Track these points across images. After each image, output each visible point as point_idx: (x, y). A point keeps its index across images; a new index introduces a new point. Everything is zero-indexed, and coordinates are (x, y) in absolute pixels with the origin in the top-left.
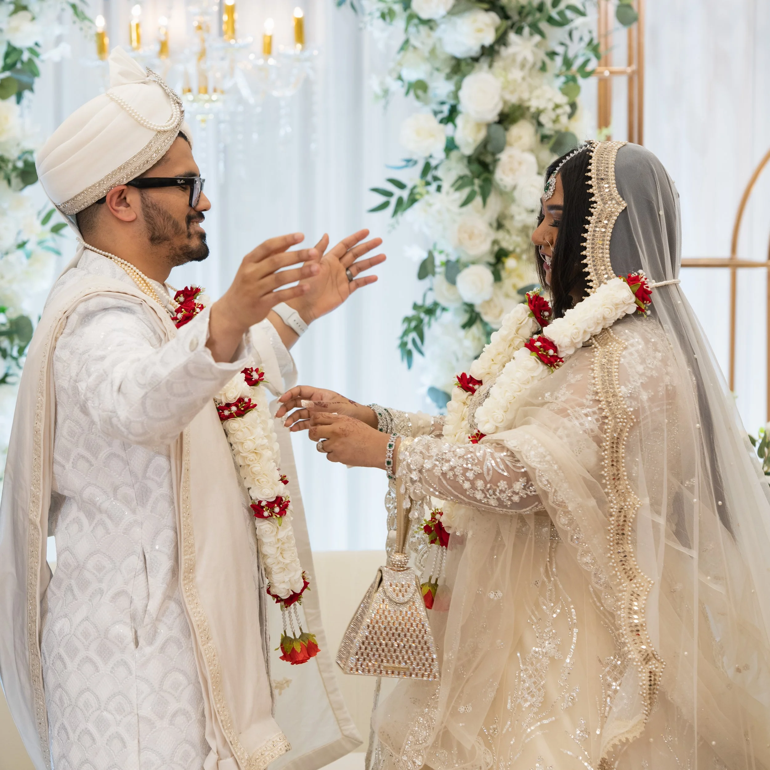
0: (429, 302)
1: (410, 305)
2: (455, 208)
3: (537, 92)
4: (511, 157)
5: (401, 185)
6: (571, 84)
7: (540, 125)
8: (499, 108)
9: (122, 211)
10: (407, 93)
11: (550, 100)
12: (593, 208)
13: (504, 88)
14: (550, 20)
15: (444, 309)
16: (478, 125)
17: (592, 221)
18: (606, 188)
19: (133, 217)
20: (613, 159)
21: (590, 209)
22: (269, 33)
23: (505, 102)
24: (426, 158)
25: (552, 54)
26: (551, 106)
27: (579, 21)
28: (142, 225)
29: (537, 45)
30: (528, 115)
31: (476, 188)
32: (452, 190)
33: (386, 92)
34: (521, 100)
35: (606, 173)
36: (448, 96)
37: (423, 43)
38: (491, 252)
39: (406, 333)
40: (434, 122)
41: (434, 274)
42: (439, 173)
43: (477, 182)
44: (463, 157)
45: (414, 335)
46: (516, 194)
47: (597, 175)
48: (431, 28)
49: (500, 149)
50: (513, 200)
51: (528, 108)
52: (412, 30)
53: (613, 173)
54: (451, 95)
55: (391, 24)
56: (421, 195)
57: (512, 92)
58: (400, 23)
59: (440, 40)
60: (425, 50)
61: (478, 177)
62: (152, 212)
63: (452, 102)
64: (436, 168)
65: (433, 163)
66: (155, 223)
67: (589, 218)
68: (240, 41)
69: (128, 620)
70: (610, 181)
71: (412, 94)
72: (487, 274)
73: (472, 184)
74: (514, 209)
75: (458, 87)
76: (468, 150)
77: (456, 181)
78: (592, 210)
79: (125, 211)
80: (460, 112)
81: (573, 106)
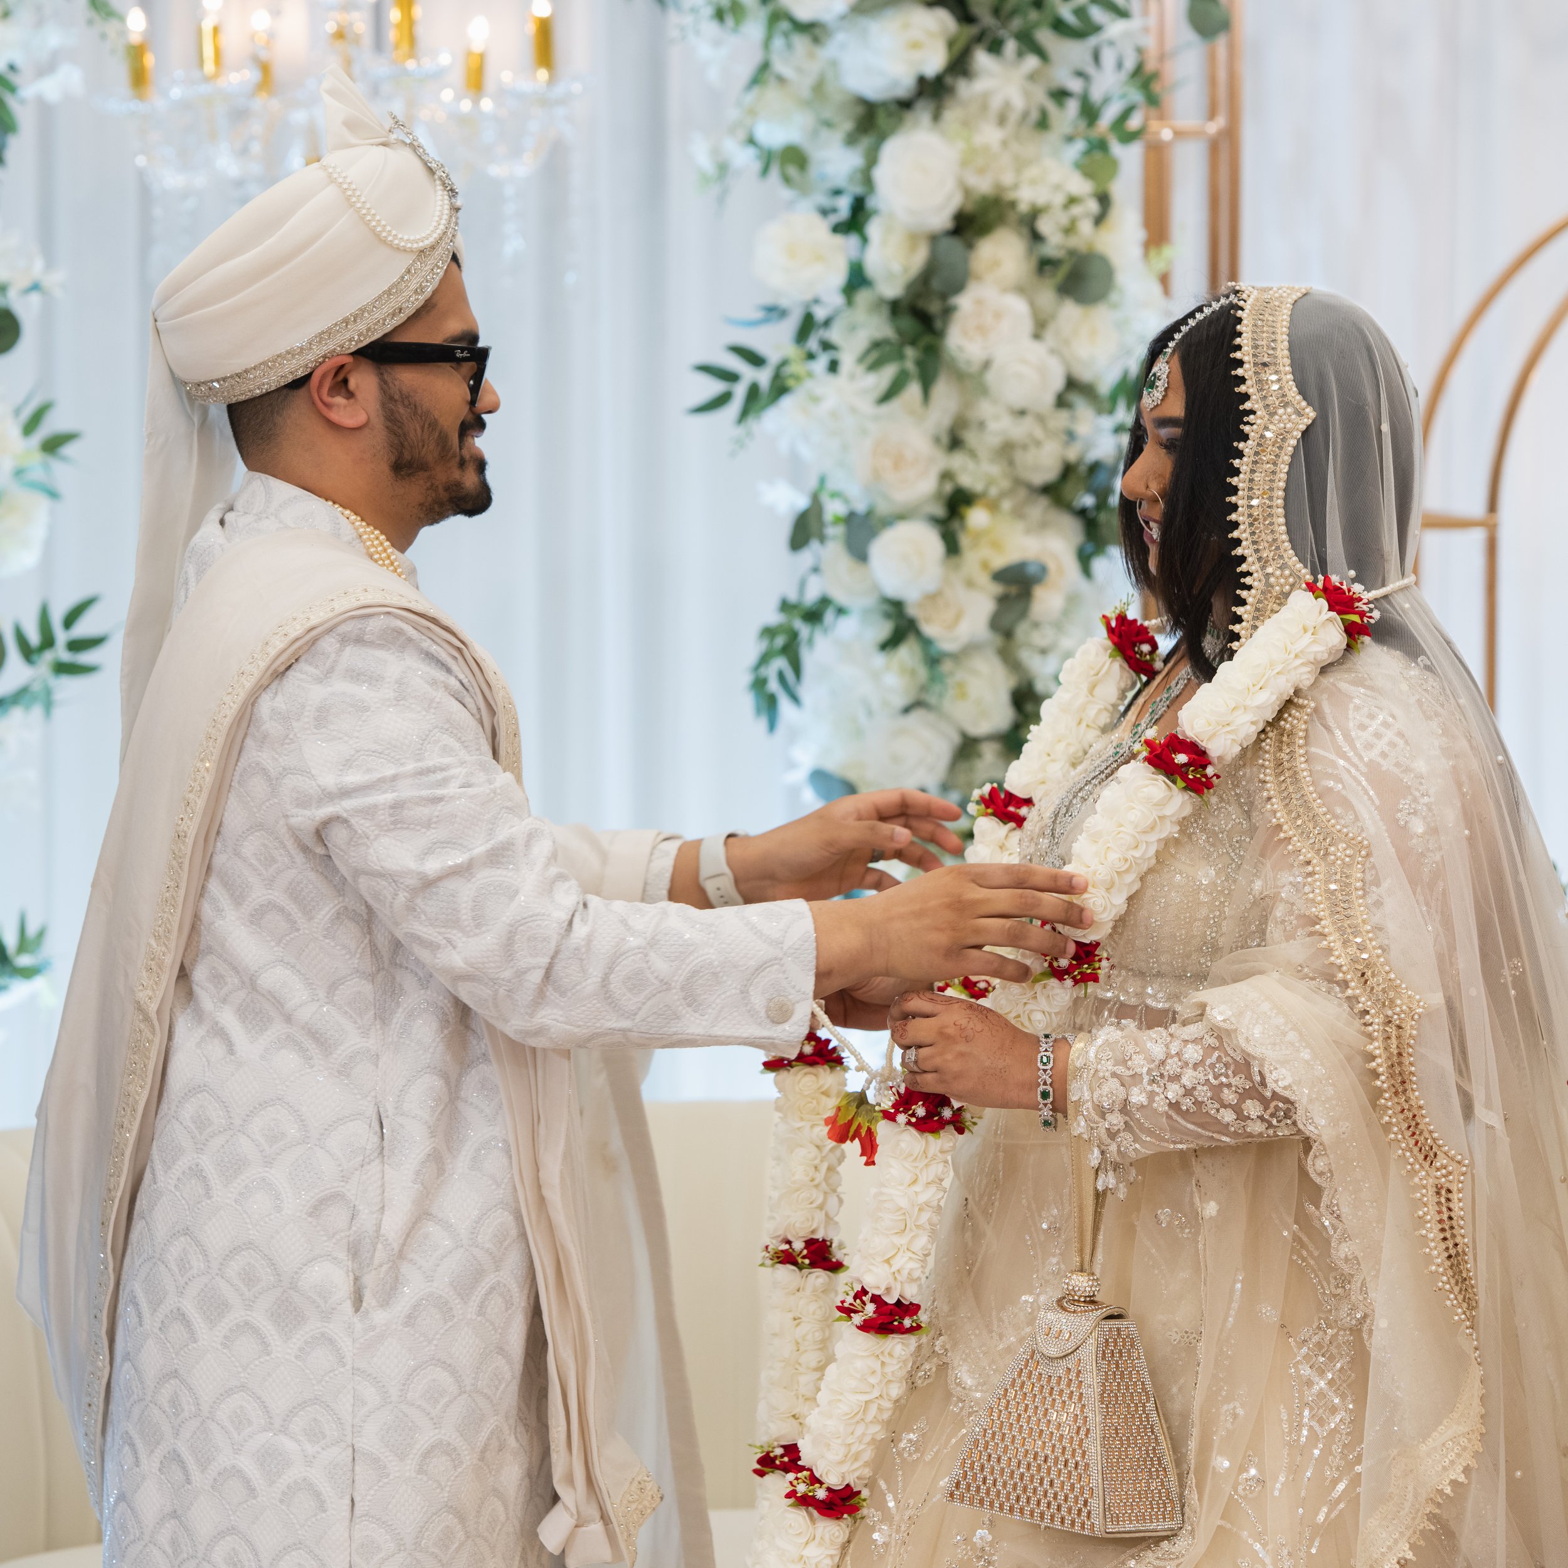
0: (811, 596)
1: (774, 603)
2: (867, 406)
3: (1032, 172)
4: (979, 302)
5: (755, 359)
6: (1098, 155)
7: (1036, 237)
8: (956, 202)
9: (339, 406)
10: (765, 171)
11: (1057, 187)
12: (1248, 423)
13: (965, 163)
14: (1059, 26)
15: (841, 611)
16: (913, 238)
17: (1246, 451)
18: (1272, 382)
19: (361, 418)
20: (1285, 323)
21: (1242, 427)
22: (477, 47)
23: (967, 192)
24: (808, 306)
25: (1060, 95)
26: (1059, 199)
27: (1115, 28)
28: (377, 438)
29: (1032, 77)
30: (1012, 217)
31: (910, 365)
32: (860, 370)
33: (723, 169)
34: (999, 188)
35: (1271, 352)
36: (851, 179)
37: (799, 70)
38: (938, 495)
39: (764, 659)
40: (821, 229)
41: (822, 539)
42: (834, 335)
43: (910, 353)
44: (881, 302)
45: (780, 663)
46: (990, 377)
47: (1254, 356)
48: (816, 40)
49: (958, 287)
50: (983, 390)
51: (1013, 204)
52: (778, 43)
53: (1286, 353)
54: (859, 176)
55: (735, 30)
56: (797, 378)
57: (981, 171)
58: (754, 29)
59: (834, 64)
60: (804, 84)
61: (913, 343)
62: (401, 410)
63: (858, 190)
64: (827, 323)
65: (820, 314)
66: (405, 434)
67: (1241, 445)
68: (427, 64)
69: (342, 1255)
70: (1281, 368)
71: (775, 173)
72: (931, 541)
73: (901, 357)
74: (985, 409)
75: (872, 160)
76: (892, 288)
77: (868, 352)
78: (1247, 429)
79: (345, 407)
80: (875, 212)
81: (1104, 200)
